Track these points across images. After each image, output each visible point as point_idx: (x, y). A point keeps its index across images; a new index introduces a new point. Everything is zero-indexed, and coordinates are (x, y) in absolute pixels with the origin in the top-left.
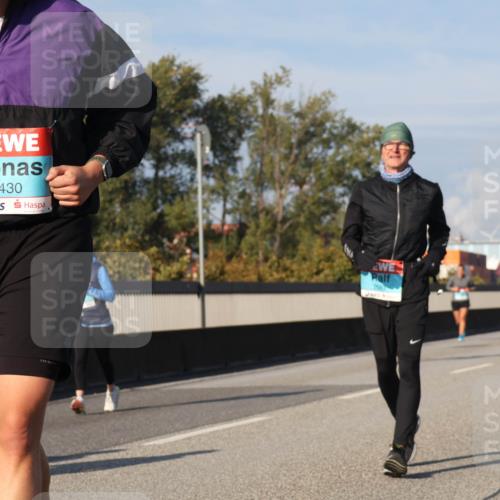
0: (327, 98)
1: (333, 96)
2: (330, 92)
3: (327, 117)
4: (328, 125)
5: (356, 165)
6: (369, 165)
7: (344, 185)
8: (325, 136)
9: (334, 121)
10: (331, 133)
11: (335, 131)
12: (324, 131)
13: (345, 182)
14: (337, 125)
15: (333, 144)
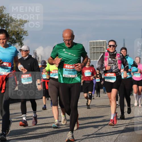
0: (3, 9)
1: (5, 8)
2: (3, 7)
3: (3, 16)
4: (3, 19)
5: (13, 34)
6: (18, 34)
7: (9, 41)
8: (2, 23)
9: (5, 18)
10: (4, 22)
11: (6, 22)
12: (2, 21)
13: (10, 40)
14: (6, 19)
15: (5, 26)
